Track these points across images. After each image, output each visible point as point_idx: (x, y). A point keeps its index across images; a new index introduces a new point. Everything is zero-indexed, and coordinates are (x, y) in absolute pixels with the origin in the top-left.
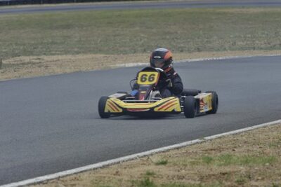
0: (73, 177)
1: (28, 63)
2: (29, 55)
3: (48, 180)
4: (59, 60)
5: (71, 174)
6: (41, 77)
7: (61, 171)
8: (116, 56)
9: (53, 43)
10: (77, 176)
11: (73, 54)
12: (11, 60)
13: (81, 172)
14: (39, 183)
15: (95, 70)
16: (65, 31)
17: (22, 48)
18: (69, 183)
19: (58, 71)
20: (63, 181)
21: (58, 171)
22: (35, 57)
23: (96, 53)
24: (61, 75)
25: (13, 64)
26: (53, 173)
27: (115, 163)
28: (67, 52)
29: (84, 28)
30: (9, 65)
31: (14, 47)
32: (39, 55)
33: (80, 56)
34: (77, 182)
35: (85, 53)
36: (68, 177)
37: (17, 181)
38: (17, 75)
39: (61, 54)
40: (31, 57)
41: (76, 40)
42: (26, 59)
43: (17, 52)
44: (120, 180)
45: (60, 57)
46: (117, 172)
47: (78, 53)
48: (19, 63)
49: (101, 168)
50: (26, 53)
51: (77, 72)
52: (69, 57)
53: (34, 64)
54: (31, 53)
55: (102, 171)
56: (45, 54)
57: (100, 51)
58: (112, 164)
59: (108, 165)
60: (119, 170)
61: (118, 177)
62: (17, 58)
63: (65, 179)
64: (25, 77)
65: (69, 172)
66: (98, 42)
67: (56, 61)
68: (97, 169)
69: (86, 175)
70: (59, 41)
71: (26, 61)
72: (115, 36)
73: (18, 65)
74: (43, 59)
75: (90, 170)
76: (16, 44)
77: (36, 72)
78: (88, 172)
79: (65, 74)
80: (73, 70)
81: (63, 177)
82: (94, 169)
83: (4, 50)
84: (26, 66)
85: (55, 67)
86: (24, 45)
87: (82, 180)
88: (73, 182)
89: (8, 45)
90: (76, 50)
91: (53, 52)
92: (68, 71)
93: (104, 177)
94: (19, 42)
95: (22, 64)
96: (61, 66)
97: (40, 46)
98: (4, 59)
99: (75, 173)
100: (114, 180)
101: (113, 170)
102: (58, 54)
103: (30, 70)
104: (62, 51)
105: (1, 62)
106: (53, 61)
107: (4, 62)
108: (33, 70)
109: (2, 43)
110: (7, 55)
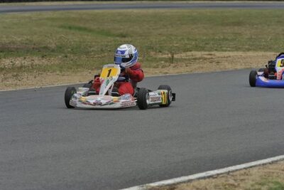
0: (242, 172)
1: (200, 59)
2: (200, 51)
3: (218, 175)
4: (230, 56)
6: (212, 72)
7: (231, 166)
9: (224, 39)
10: (247, 171)
11: (244, 51)
12: (183, 55)
13: (251, 167)
14: (209, 177)
16: (236, 28)
17: (194, 43)
18: (238, 177)
19: (229, 67)
20: (233, 176)
21: (228, 166)
22: (207, 53)
23: (266, 50)
25: (185, 59)
26: (223, 167)
28: (237, 49)
29: (255, 26)
30: (181, 60)
31: (186, 42)
32: (211, 51)
33: (251, 54)
34: (246, 177)
35: (255, 50)
36: (238, 172)
37: (188, 175)
38: (189, 70)
39: (232, 51)
40: (203, 53)
41: (247, 37)
42: (198, 54)
43: (188, 47)
45: (231, 54)
47: (249, 50)
48: (190, 57)
49: (270, 163)
50: (197, 48)
52: (240, 53)
53: (205, 59)
54: (203, 49)
55: (271, 167)
56: (216, 50)
57: (270, 49)
59: (277, 161)
62: (189, 53)
63: (235, 173)
64: (197, 72)
65: (238, 167)
66: (269, 40)
67: (227, 57)
68: (265, 164)
69: (255, 170)
70: (229, 38)
71: (198, 56)
73: (189, 60)
74: (214, 55)
75: (260, 165)
76: (188, 39)
77: (208, 67)
78: (257, 168)
79: (236, 70)
80: (243, 67)
81: (233, 171)
82: (263, 164)
83: (177, 45)
84: (197, 61)
85: (226, 64)
86: (196, 40)
87: (251, 175)
88: (243, 177)
89: (180, 40)
90: (247, 47)
91: (224, 49)
92: (239, 67)
93: (273, 173)
94: (191, 38)
95: (194, 59)
96: (232, 62)
97: (212, 42)
98: (176, 54)
99: (245, 168)
100: (282, 176)
101: (281, 166)
102: (229, 51)
103: (201, 66)
104: (233, 48)
105: (173, 56)
106: (224, 57)
107: (175, 56)
108: (205, 66)
109: (173, 38)
110: (179, 50)
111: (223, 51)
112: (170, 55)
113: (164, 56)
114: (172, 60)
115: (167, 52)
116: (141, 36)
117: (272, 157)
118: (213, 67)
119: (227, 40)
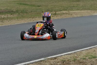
0: (80, 52)
1: (65, 13)
2: (65, 11)
3: (71, 53)
4: (75, 12)
5: (79, 51)
6: (69, 18)
7: (76, 50)
8: (94, 11)
9: (73, 6)
10: (81, 52)
11: (80, 10)
12: (59, 12)
13: (83, 50)
14: (68, 54)
15: (87, 16)
16: (78, 2)
17: (63, 8)
18: (78, 54)
19: (75, 16)
20: (76, 54)
21: (75, 50)
22: (68, 11)
23: (88, 10)
24: (76, 17)
25: (60, 14)
26: (73, 51)
27: (94, 48)
28: (78, 10)
29: (84, 2)
30: (59, 14)
31: (60, 8)
32: (69, 11)
33: (83, 11)
34: (81, 54)
35: (84, 10)
36: (78, 52)
37: (61, 54)
38: (61, 17)
39: (76, 10)
40: (66, 11)
41: (81, 5)
42: (64, 12)
43: (61, 9)
44: (95, 53)
45: (76, 11)
46: (94, 50)
47: (82, 10)
48: (62, 13)
49: (89, 49)
50: (64, 10)
51: (81, 16)
52: (79, 11)
53: (67, 13)
54: (66, 10)
55: (89, 50)
56: (71, 10)
57: (89, 9)
58: (93, 48)
59: (91, 48)
60: (95, 49)
61: (94, 52)
62: (61, 12)
63: (77, 53)
64: (64, 18)
65: (78, 50)
66: (89, 6)
67: (75, 13)
68: (88, 49)
69: (84, 51)
70: (75, 6)
71: (64, 13)
72: (94, 4)
73: (61, 14)
74: (70, 12)
75: (86, 50)
76: (61, 7)
77: (68, 16)
78: (85, 51)
79: (78, 17)
80: (80, 16)
81: (76, 52)
82: (87, 49)
83: (57, 9)
84: (64, 14)
85: (74, 15)
86: (64, 7)
87: (83, 53)
88: (80, 54)
89: (58, 7)
90: (81, 9)
91: (74, 10)
92: (78, 16)
93: (90, 52)
94: (62, 6)
95: (63, 14)
96: (76, 14)
97: (69, 8)
98: (57, 12)
99: (80, 51)
100: (93, 53)
101: (93, 50)
102: (75, 10)
103: (66, 16)
104: (76, 9)
105: (56, 13)
106: (74, 13)
107: (57, 13)
108: (67, 16)
109: (56, 6)
110: (58, 11)
111: (73, 10)
112: (55, 13)
113: (53, 13)
114: (55, 14)
115: (54, 11)
116: (45, 6)
117: (90, 47)
118: (70, 16)
119: (74, 7)
